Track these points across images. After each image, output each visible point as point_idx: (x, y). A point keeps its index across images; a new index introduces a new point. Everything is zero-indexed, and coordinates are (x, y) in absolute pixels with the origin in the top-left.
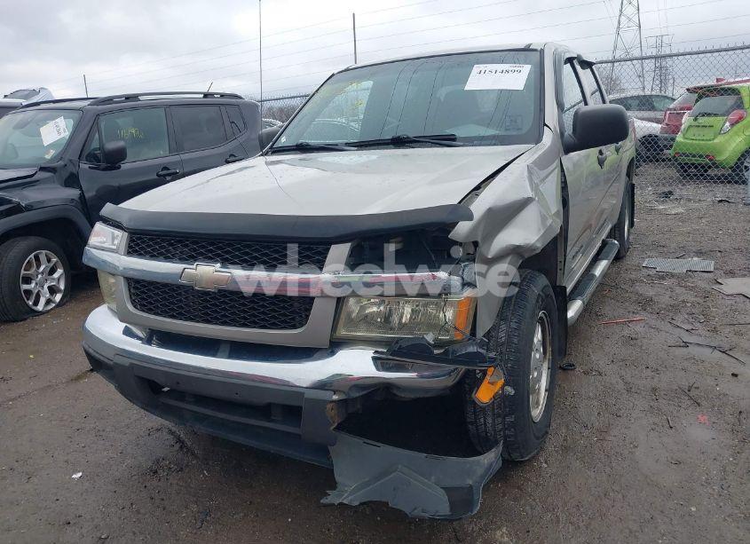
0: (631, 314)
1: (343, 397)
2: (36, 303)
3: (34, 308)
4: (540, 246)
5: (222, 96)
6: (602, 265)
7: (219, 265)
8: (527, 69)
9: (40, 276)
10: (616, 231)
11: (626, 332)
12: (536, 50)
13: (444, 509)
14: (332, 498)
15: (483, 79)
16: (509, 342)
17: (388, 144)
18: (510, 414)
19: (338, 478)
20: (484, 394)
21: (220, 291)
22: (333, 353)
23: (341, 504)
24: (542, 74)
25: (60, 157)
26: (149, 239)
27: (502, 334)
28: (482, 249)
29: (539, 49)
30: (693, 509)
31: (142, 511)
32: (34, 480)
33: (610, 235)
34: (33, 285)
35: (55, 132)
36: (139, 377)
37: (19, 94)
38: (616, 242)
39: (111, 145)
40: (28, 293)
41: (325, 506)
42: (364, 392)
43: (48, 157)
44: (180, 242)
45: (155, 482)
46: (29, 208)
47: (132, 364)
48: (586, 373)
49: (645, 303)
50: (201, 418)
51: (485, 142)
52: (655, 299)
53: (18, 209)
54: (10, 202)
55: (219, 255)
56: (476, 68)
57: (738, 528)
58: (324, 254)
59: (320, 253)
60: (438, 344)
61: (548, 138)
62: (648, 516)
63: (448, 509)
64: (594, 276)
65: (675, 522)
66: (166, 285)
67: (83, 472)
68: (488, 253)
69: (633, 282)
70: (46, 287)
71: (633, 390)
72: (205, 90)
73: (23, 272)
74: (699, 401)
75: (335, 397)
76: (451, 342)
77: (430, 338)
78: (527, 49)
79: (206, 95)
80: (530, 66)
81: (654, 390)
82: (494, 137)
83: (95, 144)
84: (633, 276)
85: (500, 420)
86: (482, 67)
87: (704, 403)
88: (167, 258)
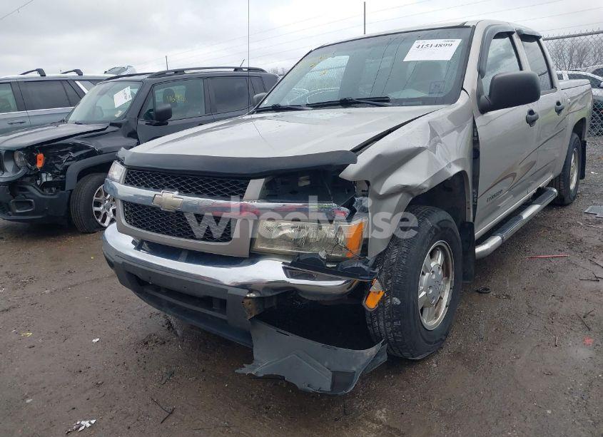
0: (557, 251)
1: (259, 295)
2: (104, 221)
3: (102, 224)
4: (427, 186)
5: (249, 69)
6: (534, 209)
7: (177, 192)
8: (457, 42)
9: (107, 202)
10: (561, 180)
11: (547, 266)
12: (468, 27)
13: (327, 386)
14: (246, 370)
15: (419, 53)
16: (399, 262)
17: (337, 105)
18: (397, 320)
19: (255, 356)
20: (371, 302)
21: (177, 212)
22: (253, 262)
23: (250, 374)
24: (469, 47)
25: (124, 116)
26: (138, 173)
27: (394, 256)
28: (375, 187)
29: (471, 26)
30: (549, 412)
31: (130, 368)
32: (68, 341)
33: (551, 184)
34: (101, 208)
35: (123, 98)
36: (129, 273)
37: (114, 71)
38: (555, 190)
39: (160, 108)
40: (98, 213)
41: (238, 374)
42: (277, 293)
43: (117, 116)
44: (164, 176)
45: (144, 350)
46: (100, 153)
47: (123, 262)
48: (498, 297)
49: (574, 243)
50: (171, 306)
51: (411, 103)
52: (585, 240)
53: (93, 153)
54: (87, 148)
55: (177, 186)
56: (416, 43)
57: (584, 430)
58: (245, 186)
59: (242, 186)
60: (330, 260)
61: (463, 99)
62: (507, 412)
63: (329, 387)
64: (521, 217)
65: (529, 419)
66: (144, 206)
67: (100, 338)
68: (380, 191)
69: (570, 225)
70: (111, 210)
71: (534, 313)
72: (238, 65)
73: (95, 198)
74: (591, 327)
75: (253, 295)
76: (344, 259)
77: (322, 254)
78: (462, 26)
79: (236, 69)
80: (461, 40)
81: (553, 314)
82: (418, 99)
83: (150, 106)
84: (570, 221)
85: (389, 323)
86: (421, 42)
87: (595, 329)
88: (147, 187)
